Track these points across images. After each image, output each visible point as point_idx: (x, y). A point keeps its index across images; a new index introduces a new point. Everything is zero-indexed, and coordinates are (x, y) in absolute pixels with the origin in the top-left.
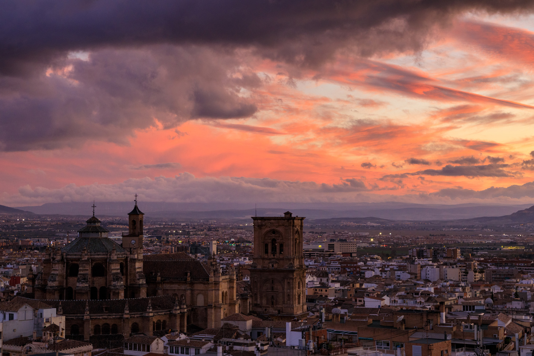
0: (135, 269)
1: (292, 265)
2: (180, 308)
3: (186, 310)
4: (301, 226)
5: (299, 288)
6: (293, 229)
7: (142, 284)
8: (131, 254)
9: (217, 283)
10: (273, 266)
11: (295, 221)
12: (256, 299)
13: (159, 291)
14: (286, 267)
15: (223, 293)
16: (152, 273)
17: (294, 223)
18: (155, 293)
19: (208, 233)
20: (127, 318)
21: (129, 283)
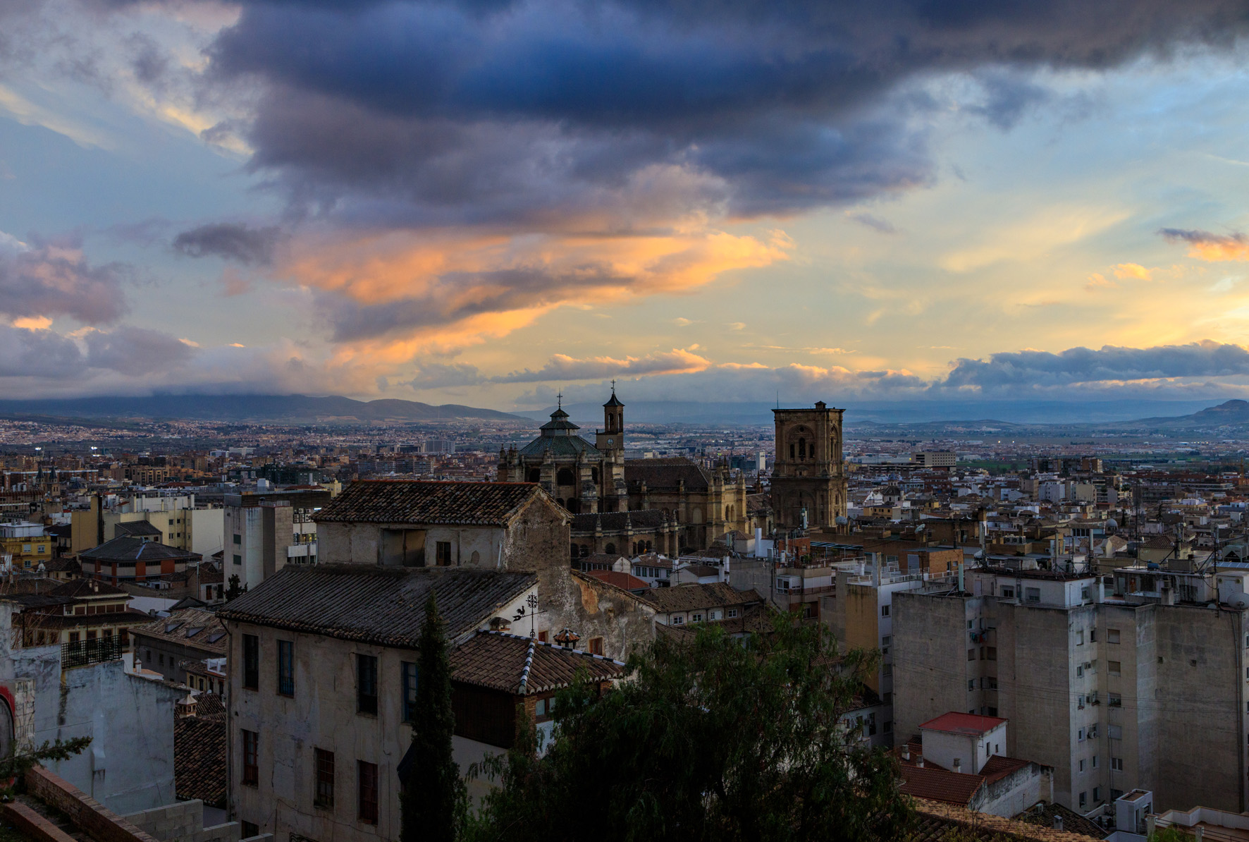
0: (612, 476)
1: (825, 473)
2: (670, 526)
3: (677, 529)
4: (840, 421)
5: (837, 503)
6: (828, 425)
7: (622, 495)
8: (606, 457)
9: (718, 494)
10: (801, 474)
11: (830, 414)
12: (779, 518)
13: (646, 505)
14: (819, 475)
15: (727, 507)
16: (635, 481)
17: (828, 416)
18: (639, 506)
19: (758, 443)
20: (599, 537)
21: (604, 494)
